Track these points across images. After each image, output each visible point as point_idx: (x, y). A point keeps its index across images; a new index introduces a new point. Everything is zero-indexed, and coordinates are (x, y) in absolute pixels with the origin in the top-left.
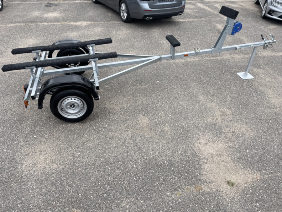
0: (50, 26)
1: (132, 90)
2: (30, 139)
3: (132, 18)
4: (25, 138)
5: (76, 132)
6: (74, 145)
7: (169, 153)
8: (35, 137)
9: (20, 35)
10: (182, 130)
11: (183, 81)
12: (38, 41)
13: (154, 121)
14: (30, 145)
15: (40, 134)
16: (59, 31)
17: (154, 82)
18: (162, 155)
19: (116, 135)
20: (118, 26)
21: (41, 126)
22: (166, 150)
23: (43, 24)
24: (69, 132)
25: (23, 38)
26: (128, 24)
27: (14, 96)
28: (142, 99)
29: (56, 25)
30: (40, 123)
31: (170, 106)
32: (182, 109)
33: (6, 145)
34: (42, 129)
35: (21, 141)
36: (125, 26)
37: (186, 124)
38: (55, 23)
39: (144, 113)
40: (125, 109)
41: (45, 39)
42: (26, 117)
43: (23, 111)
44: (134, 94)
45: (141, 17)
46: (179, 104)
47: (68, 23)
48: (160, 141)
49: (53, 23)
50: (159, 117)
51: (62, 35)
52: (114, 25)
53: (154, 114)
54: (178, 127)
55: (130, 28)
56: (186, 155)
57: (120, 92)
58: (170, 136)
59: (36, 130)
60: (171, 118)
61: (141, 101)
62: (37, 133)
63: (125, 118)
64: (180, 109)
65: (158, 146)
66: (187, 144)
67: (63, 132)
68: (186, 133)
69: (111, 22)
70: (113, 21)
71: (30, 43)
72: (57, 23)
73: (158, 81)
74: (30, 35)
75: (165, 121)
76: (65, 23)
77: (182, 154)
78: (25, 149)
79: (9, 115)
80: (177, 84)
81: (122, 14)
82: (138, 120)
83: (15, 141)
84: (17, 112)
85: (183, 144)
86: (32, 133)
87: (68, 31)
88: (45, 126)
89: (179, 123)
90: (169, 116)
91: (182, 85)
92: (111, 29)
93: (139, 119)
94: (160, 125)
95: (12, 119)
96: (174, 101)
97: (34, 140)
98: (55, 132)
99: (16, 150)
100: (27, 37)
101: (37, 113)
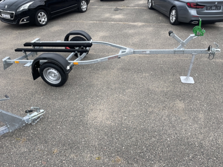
0: (116, 24)
1: (173, 79)
2: (94, 100)
3: (179, 22)
4: (92, 98)
5: (125, 102)
6: (123, 111)
7: (201, 137)
8: (97, 99)
9: (96, 29)
10: (216, 120)
11: (222, 78)
12: (107, 34)
13: (189, 107)
14: (94, 103)
15: (101, 98)
16: (121, 29)
17: (193, 75)
18: (194, 137)
19: (155, 111)
20: (166, 27)
21: (102, 93)
22: (198, 134)
23: (111, 23)
24: (120, 101)
25: (97, 32)
26: (175, 26)
27: (88, 69)
28: (180, 87)
29: (120, 24)
30: (102, 90)
31: (206, 97)
32: (217, 102)
33: (80, 100)
34: (103, 95)
35: (89, 100)
36: (172, 28)
37: (220, 116)
38: (119, 23)
39: (180, 99)
40: (165, 93)
41: (111, 33)
42: (93, 85)
43: (92, 80)
44: (173, 82)
45: (188, 21)
46: (215, 97)
47: (128, 23)
48: (193, 125)
49: (118, 23)
50: (195, 105)
51: (123, 31)
52: (163, 26)
53: (190, 102)
54: (212, 117)
55: (176, 29)
56: (217, 143)
57: (161, 78)
58: (203, 123)
59: (99, 95)
60: (205, 107)
61: (179, 89)
62: (99, 97)
63: (163, 99)
64: (216, 101)
65: (191, 128)
66: (219, 133)
67: (116, 99)
68: (219, 124)
69: (161, 24)
70: (162, 23)
71: (101, 35)
72: (120, 23)
73: (197, 75)
74: (102, 30)
75: (200, 109)
76: (126, 23)
77: (213, 141)
78: (91, 106)
79: (83, 81)
80: (214, 80)
81: (171, 18)
82: (174, 103)
83: (85, 99)
84: (88, 80)
85: (215, 132)
86: (96, 96)
87: (127, 29)
88: (105, 93)
89: (213, 114)
90: (204, 106)
91: (219, 81)
92: (160, 29)
93: (176, 103)
94: (194, 111)
95: (85, 84)
96: (211, 94)
97: (97, 101)
98: (111, 98)
99: (85, 105)
100: (100, 31)
101: (100, 83)
